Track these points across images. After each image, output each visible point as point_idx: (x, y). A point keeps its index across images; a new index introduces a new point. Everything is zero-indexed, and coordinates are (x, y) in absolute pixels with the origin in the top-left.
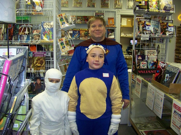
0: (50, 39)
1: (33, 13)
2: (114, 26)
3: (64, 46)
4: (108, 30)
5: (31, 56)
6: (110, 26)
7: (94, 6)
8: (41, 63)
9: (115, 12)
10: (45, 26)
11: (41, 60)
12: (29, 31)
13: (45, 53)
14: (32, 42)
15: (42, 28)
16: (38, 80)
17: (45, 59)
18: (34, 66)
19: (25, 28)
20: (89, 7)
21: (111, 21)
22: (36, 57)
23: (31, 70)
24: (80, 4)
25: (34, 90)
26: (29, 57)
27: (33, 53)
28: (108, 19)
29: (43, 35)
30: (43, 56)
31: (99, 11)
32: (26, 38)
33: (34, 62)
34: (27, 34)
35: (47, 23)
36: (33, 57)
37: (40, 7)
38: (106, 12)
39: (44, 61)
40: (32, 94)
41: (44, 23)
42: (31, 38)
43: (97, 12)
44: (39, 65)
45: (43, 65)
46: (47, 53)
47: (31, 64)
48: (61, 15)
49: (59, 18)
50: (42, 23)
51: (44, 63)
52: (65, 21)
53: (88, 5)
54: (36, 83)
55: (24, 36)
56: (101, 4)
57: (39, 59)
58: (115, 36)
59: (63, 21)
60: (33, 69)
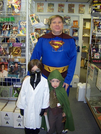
0: (24, 33)
1: (13, 14)
2: (77, 27)
3: (35, 39)
4: (73, 30)
5: (11, 46)
6: (75, 27)
7: (63, 12)
8: (19, 51)
9: (79, 16)
10: (21, 24)
11: (18, 49)
12: (10, 27)
13: (21, 44)
14: (11, 35)
15: (19, 26)
16: (16, 64)
17: (21, 49)
18: (13, 54)
19: (7, 26)
20: (59, 12)
21: (76, 23)
22: (15, 47)
23: (11, 56)
24: (52, 10)
25: (13, 71)
26: (10, 47)
27: (13, 44)
28: (74, 21)
29: (19, 31)
30: (20, 47)
31: (66, 15)
32: (7, 33)
33: (13, 50)
34: (8, 30)
35: (23, 22)
36: (13, 47)
37: (18, 10)
38: (72, 16)
39: (20, 50)
40: (11, 74)
41: (21, 21)
42: (11, 33)
43: (65, 16)
44: (17, 53)
45: (20, 53)
46: (22, 44)
47: (11, 52)
48: (32, 15)
49: (30, 18)
50: (19, 21)
51: (20, 52)
52: (35, 19)
53: (58, 11)
54: (15, 67)
55: (6, 31)
56: (69, 10)
57: (16, 49)
58: (78, 34)
59: (34, 20)
60: (12, 56)
